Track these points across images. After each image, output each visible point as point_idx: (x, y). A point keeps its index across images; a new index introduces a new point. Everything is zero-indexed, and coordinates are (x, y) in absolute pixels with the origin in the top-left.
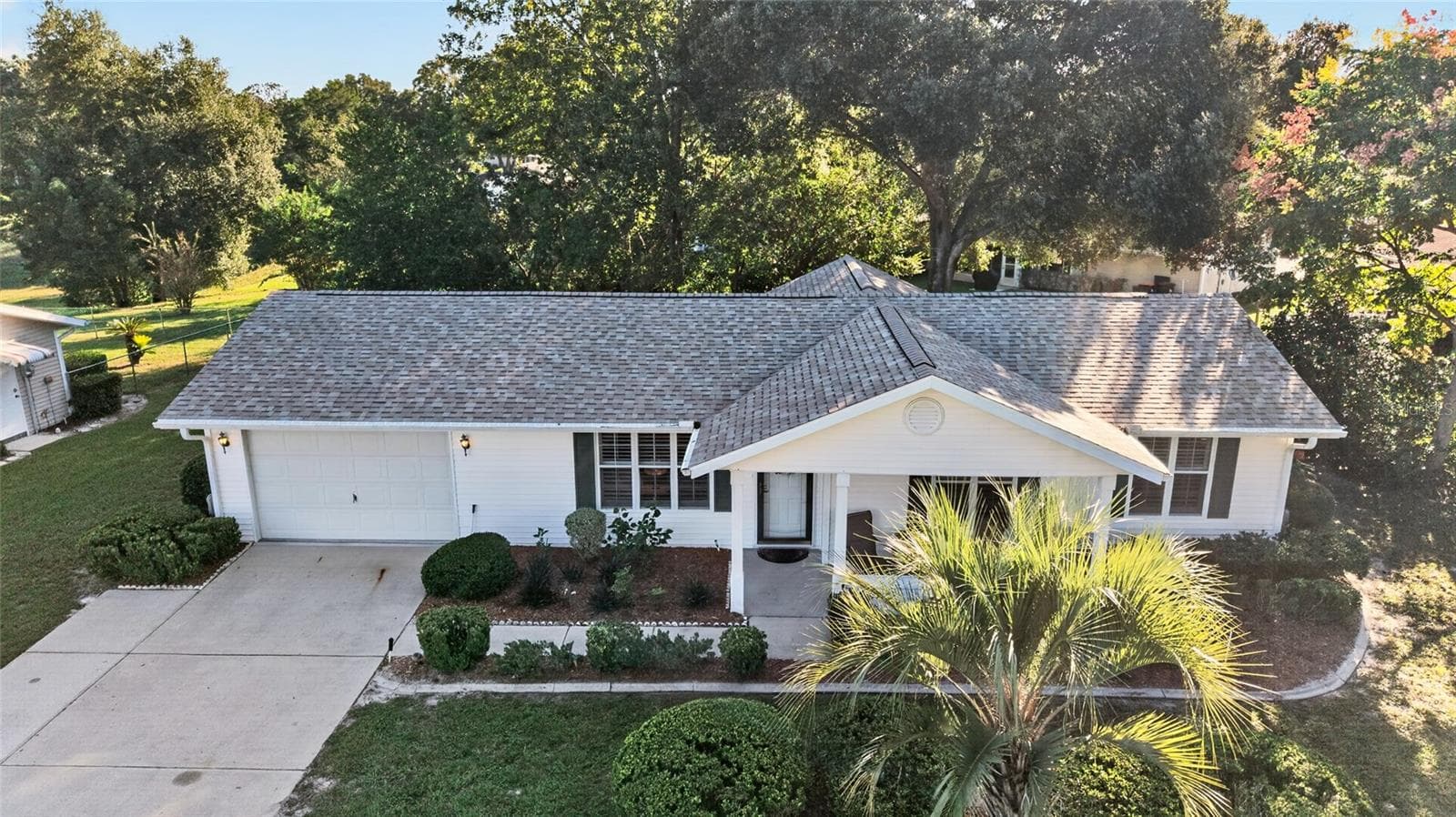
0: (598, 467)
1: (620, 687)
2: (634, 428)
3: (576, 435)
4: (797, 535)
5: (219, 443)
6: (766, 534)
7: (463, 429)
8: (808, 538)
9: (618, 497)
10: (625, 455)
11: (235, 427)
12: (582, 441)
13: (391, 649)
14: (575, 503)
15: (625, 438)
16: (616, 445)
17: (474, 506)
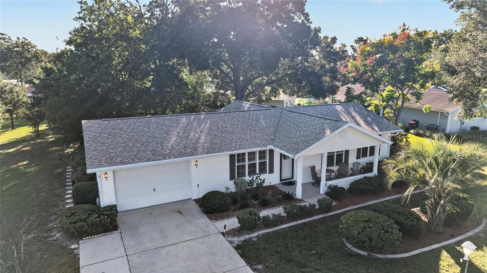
0: (236, 165)
1: (299, 222)
2: (246, 151)
3: (230, 155)
4: (290, 177)
5: (103, 176)
6: (282, 179)
7: (195, 158)
8: (293, 177)
9: (242, 174)
10: (243, 160)
11: (109, 170)
12: (232, 157)
13: (225, 229)
14: (229, 178)
15: (243, 154)
16: (241, 157)
17: (198, 185)
